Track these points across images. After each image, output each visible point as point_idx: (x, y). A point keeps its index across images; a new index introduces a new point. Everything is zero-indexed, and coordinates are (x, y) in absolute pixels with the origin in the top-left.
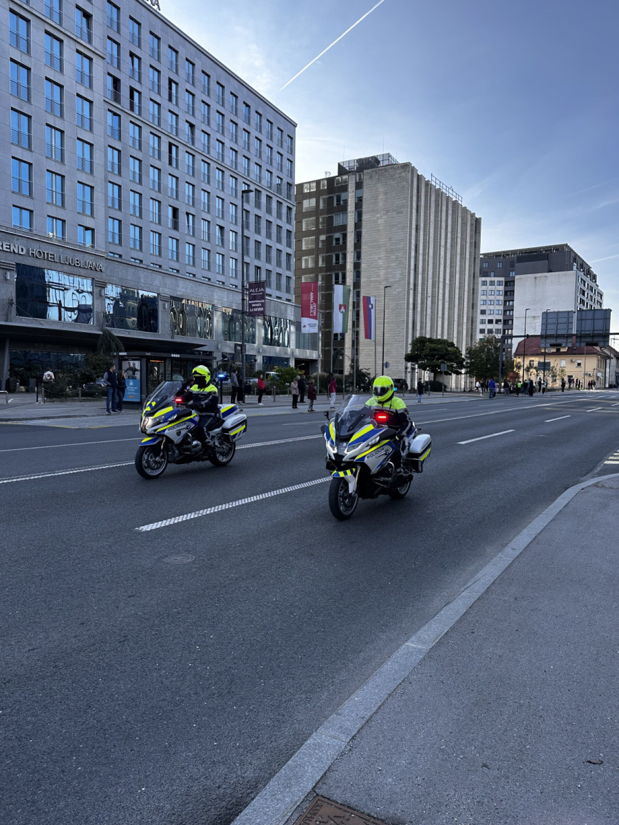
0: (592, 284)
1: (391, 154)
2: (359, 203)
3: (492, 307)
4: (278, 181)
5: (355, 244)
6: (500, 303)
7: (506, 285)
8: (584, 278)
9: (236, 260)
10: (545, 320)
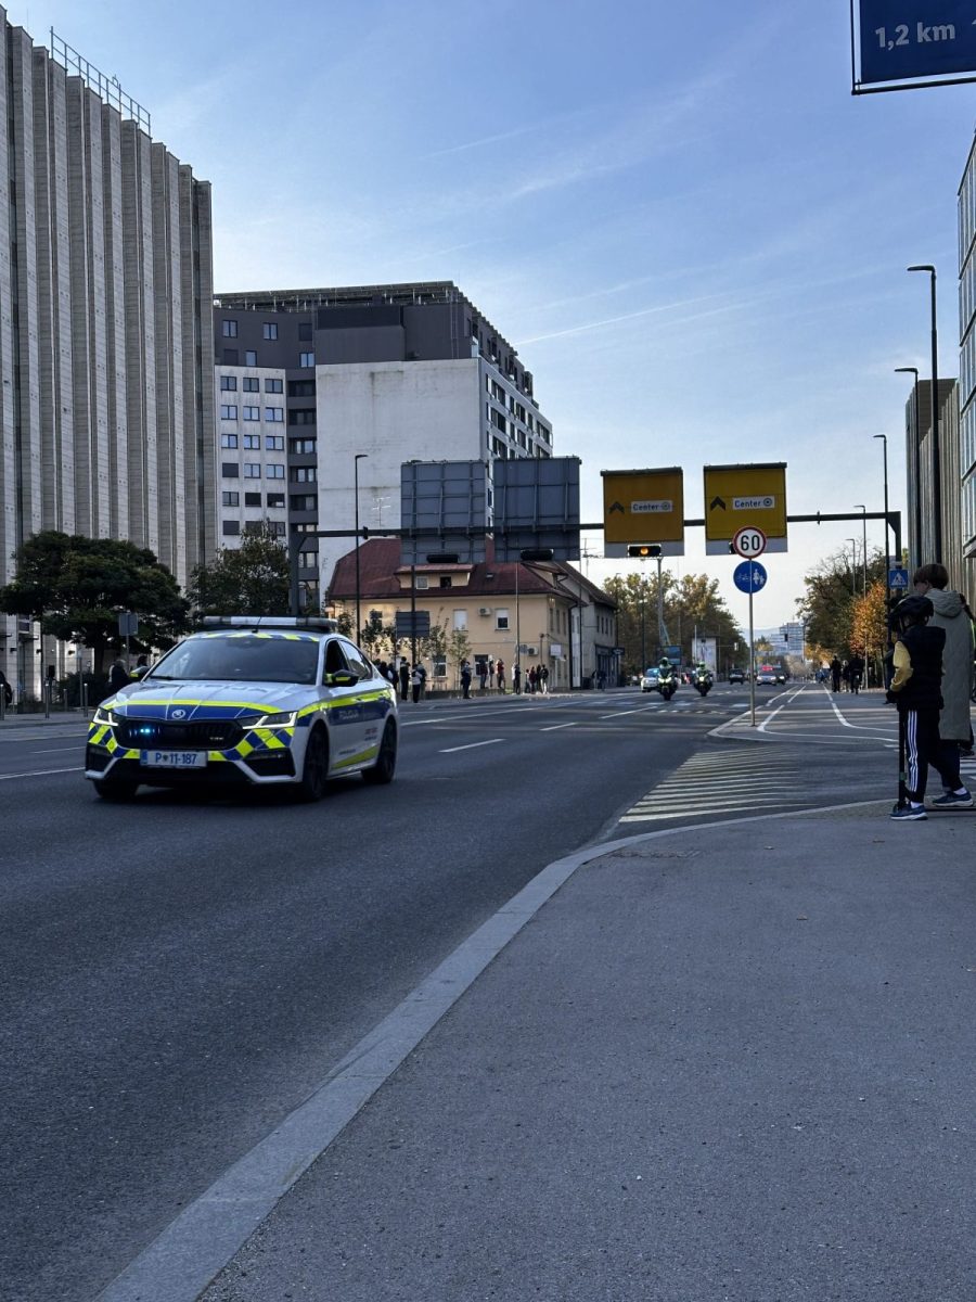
0: (520, 398)
3: (254, 457)
6: (279, 446)
7: (291, 393)
8: (501, 380)
10: (410, 486)
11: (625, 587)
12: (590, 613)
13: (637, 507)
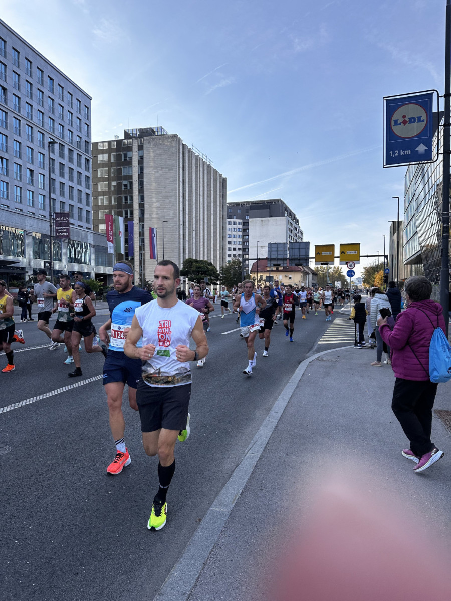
1: (163, 127)
2: (141, 159)
4: (78, 139)
5: (139, 189)
6: (240, 237)
7: (243, 225)
8: (291, 222)
9: (44, 196)
10: (269, 249)
11: (319, 269)
12: (311, 276)
13: (323, 254)
